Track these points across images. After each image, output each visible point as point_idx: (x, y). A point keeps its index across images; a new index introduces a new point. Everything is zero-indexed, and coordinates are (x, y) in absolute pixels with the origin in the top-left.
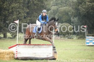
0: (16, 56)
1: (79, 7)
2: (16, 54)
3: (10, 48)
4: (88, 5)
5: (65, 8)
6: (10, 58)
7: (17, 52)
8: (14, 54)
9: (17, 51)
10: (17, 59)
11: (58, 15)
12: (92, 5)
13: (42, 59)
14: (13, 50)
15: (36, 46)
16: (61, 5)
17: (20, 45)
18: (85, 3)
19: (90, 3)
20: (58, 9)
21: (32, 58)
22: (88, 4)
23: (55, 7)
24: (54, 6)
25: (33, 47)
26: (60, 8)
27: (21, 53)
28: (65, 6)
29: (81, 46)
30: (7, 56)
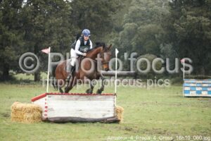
0: (46, 115)
1: (175, 24)
2: (46, 111)
3: (34, 100)
4: (190, 21)
5: (149, 25)
6: (34, 118)
7: (46, 107)
8: (41, 112)
9: (46, 105)
10: (47, 121)
11: (137, 39)
12: (197, 21)
13: (94, 121)
14: (41, 103)
15: (82, 97)
16: (143, 20)
17: (52, 94)
18: (185, 17)
19: (194, 18)
20: (136, 29)
21: (75, 119)
22: (192, 18)
23: (131, 24)
24: (130, 22)
25: (76, 99)
26: (141, 27)
27: (54, 109)
28: (149, 23)
29: (174, 97)
30: (28, 116)
